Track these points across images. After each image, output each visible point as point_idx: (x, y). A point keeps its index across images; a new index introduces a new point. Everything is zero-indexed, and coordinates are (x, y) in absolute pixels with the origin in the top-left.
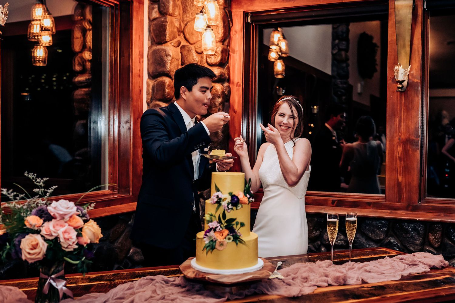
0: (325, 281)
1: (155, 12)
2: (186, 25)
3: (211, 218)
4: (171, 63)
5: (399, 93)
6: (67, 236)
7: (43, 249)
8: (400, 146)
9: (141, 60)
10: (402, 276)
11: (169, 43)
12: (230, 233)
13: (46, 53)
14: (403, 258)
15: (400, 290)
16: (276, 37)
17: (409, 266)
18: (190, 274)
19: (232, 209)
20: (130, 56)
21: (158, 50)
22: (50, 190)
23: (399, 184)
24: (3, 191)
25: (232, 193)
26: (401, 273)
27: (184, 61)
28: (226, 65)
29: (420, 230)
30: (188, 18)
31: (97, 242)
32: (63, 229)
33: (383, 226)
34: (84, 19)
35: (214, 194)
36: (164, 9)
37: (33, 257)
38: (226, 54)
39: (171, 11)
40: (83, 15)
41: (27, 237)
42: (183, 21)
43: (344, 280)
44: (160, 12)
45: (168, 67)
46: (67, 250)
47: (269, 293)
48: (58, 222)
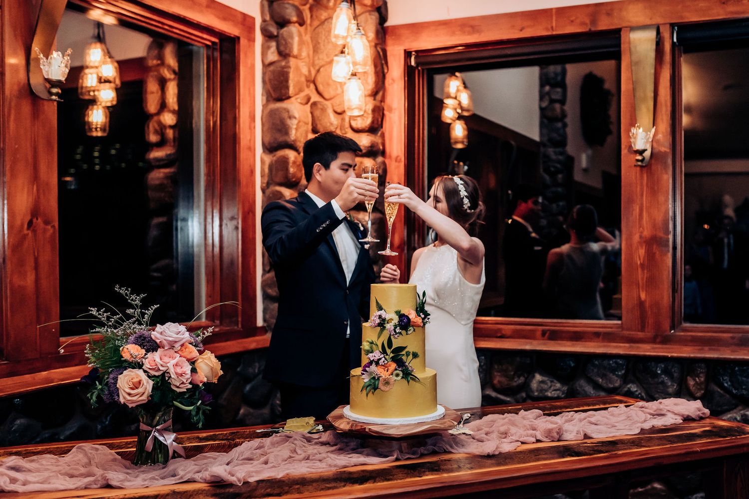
0: (532, 436)
1: (273, 53)
2: (318, 71)
3: (371, 348)
4: (296, 129)
5: (638, 169)
6: (179, 370)
7: (148, 388)
8: (642, 247)
9: (253, 125)
10: (642, 429)
11: (293, 99)
12: (399, 367)
13: (106, 117)
14: (644, 405)
15: (637, 446)
16: (454, 85)
17: (653, 416)
18: (343, 426)
19: (400, 333)
20: (235, 120)
21: (277, 109)
22: (148, 310)
23: (641, 304)
24: (92, 311)
25: (400, 312)
26: (639, 425)
27: (316, 125)
28: (380, 130)
29: (675, 371)
30: (321, 61)
31: (215, 381)
32: (174, 362)
33: (619, 367)
34: (163, 63)
35: (374, 314)
36: (286, 49)
37: (134, 398)
38: (379, 113)
39: (295, 51)
40: (161, 58)
41: (125, 372)
42: (313, 65)
43: (558, 433)
44: (280, 53)
45: (293, 135)
46: (178, 390)
47: (453, 451)
48: (166, 352)
